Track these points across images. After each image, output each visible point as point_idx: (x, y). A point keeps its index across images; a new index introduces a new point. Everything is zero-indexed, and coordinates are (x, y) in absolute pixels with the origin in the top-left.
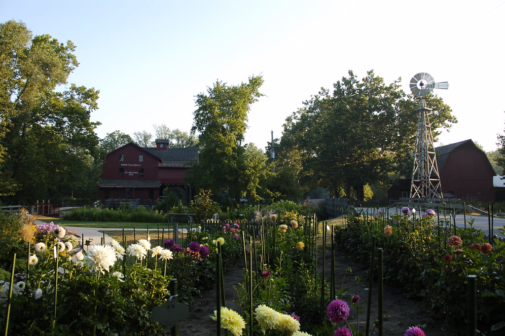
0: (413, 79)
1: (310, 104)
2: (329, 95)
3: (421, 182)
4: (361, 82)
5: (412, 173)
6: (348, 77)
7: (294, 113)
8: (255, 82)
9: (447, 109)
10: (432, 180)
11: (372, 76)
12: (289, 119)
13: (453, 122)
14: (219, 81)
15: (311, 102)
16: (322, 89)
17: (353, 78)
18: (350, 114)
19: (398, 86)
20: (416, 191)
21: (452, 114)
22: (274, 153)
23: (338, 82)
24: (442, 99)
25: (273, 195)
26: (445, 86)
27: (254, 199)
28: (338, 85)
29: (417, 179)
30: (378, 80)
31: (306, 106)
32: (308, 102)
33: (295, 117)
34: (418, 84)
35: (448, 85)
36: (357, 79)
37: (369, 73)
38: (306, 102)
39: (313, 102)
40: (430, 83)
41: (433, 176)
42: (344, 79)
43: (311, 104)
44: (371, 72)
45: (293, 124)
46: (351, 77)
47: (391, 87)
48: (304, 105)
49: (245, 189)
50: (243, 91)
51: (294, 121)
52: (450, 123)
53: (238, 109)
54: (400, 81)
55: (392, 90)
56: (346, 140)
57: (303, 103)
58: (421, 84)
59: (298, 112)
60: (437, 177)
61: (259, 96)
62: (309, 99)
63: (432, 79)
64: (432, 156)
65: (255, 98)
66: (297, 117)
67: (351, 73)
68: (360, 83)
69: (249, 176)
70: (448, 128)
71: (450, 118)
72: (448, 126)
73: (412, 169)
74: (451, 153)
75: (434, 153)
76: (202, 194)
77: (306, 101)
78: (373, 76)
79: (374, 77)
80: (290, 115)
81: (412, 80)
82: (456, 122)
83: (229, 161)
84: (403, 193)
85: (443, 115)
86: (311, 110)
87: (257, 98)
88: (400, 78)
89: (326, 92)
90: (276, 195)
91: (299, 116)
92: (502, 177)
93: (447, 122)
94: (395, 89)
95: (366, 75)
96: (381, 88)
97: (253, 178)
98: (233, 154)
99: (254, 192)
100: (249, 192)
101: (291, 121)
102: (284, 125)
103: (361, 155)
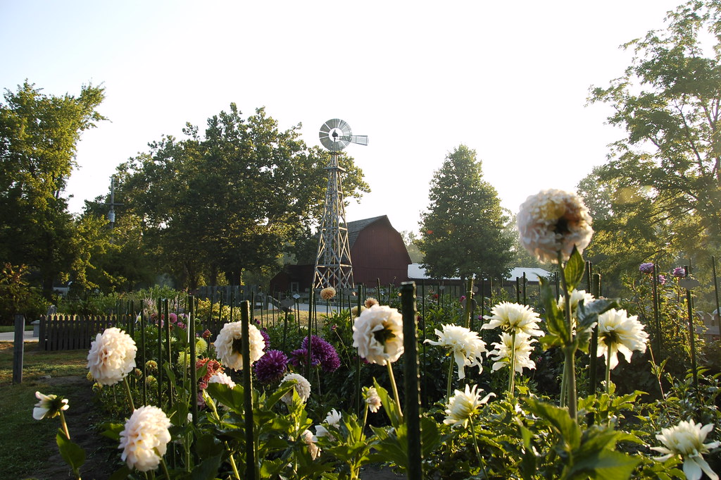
0: (324, 125)
1: (159, 147)
2: (197, 135)
3: (326, 268)
4: (246, 123)
5: (316, 256)
6: (229, 112)
7: (132, 159)
8: (91, 96)
9: (359, 172)
10: (343, 265)
11: (262, 116)
12: (122, 168)
13: (365, 191)
14: (30, 83)
15: (162, 145)
16: (188, 124)
17: (236, 115)
18: (228, 166)
19: (297, 135)
20: (321, 280)
21: (364, 180)
22: (114, 215)
23: (215, 118)
24: (353, 159)
25: (114, 281)
26: (363, 140)
27: (82, 287)
28: (214, 122)
29: (323, 264)
30: (270, 122)
31: (152, 150)
32: (156, 145)
33: (132, 165)
34: (331, 134)
35: (367, 141)
36: (242, 117)
37: (259, 111)
38: (154, 144)
39: (165, 145)
40: (346, 134)
41: (345, 261)
42: (223, 114)
43: (161, 148)
44: (262, 109)
45: (129, 175)
46: (233, 112)
47: (287, 135)
48: (150, 148)
49: (68, 269)
50: (72, 108)
51: (131, 172)
52: (360, 192)
53: (62, 135)
54: (300, 128)
55: (289, 139)
56: (220, 203)
57: (149, 145)
58: (335, 135)
59: (138, 158)
60: (348, 263)
61: (98, 120)
62: (159, 140)
63: (349, 129)
64: (343, 233)
65: (90, 121)
66: (135, 165)
67: (234, 107)
68: (244, 124)
69: (75, 248)
70: (358, 199)
71: (362, 185)
72: (357, 196)
73: (317, 249)
74: (361, 231)
75: (346, 229)
76: (9, 272)
77: (154, 142)
78: (264, 116)
79: (265, 118)
80: (124, 162)
81: (323, 128)
82: (369, 191)
83: (41, 221)
84: (292, 284)
85: (354, 181)
86: (161, 156)
87: (94, 122)
88: (300, 124)
89: (194, 130)
90: (119, 280)
91: (140, 165)
92: (421, 266)
93: (357, 190)
94: (293, 138)
95: (254, 114)
96: (274, 134)
97: (82, 252)
98: (47, 210)
99: (83, 275)
100: (74, 275)
101: (125, 171)
102: (114, 176)
103: (242, 228)
